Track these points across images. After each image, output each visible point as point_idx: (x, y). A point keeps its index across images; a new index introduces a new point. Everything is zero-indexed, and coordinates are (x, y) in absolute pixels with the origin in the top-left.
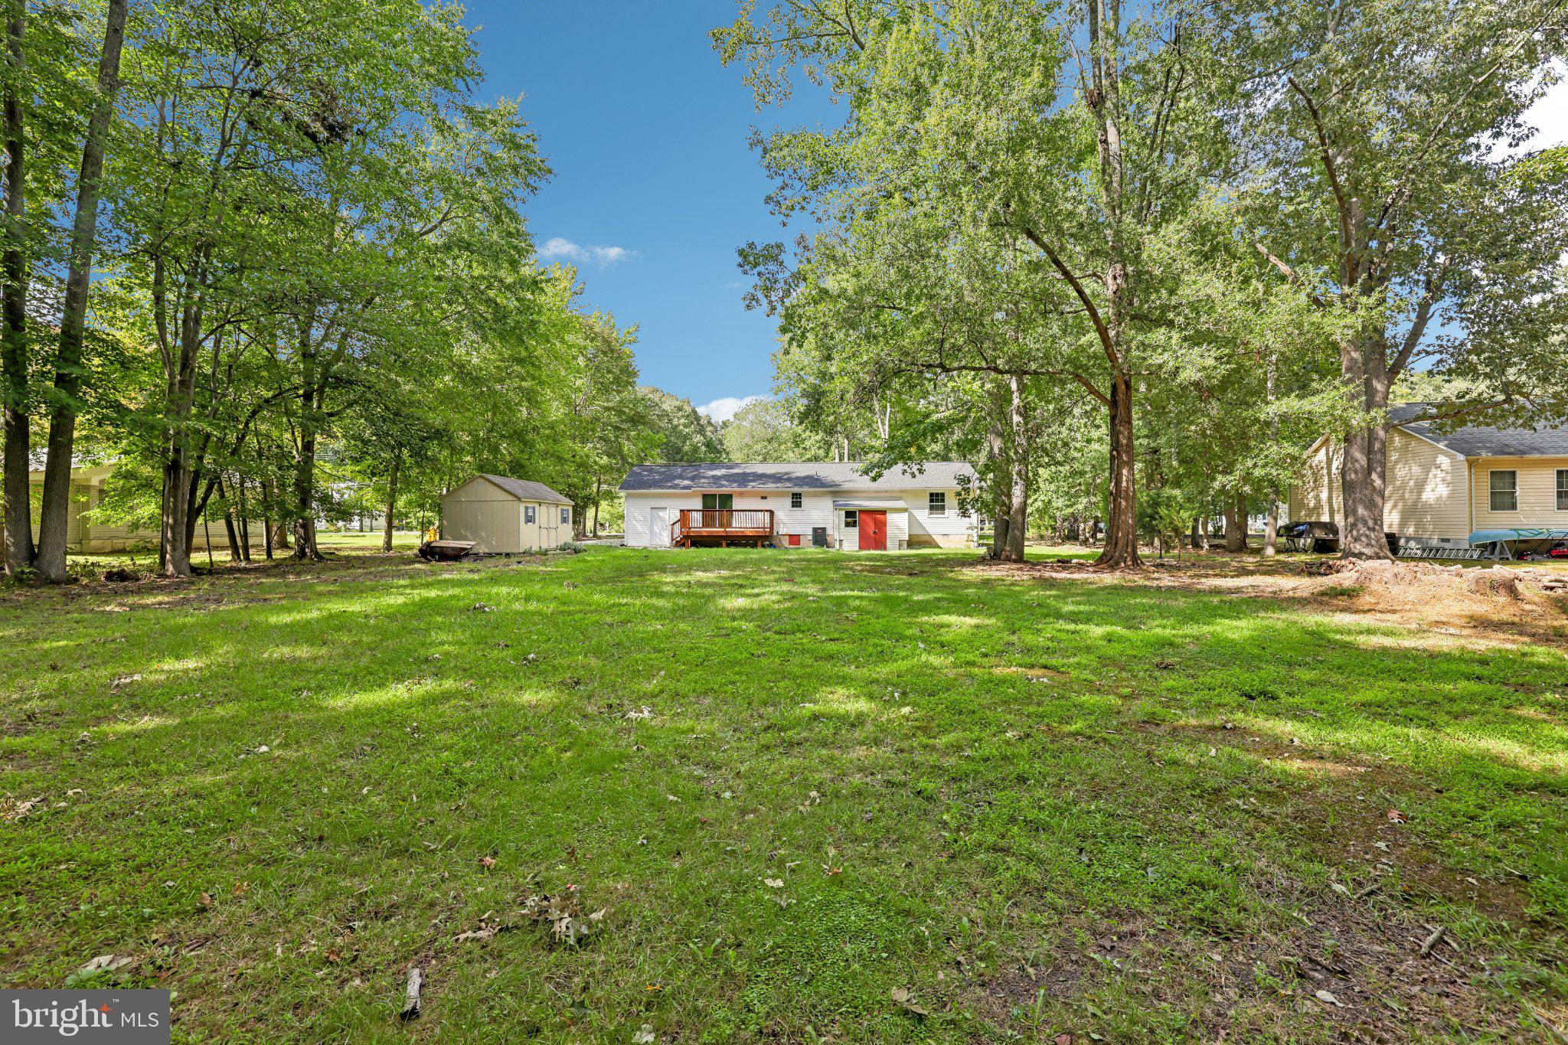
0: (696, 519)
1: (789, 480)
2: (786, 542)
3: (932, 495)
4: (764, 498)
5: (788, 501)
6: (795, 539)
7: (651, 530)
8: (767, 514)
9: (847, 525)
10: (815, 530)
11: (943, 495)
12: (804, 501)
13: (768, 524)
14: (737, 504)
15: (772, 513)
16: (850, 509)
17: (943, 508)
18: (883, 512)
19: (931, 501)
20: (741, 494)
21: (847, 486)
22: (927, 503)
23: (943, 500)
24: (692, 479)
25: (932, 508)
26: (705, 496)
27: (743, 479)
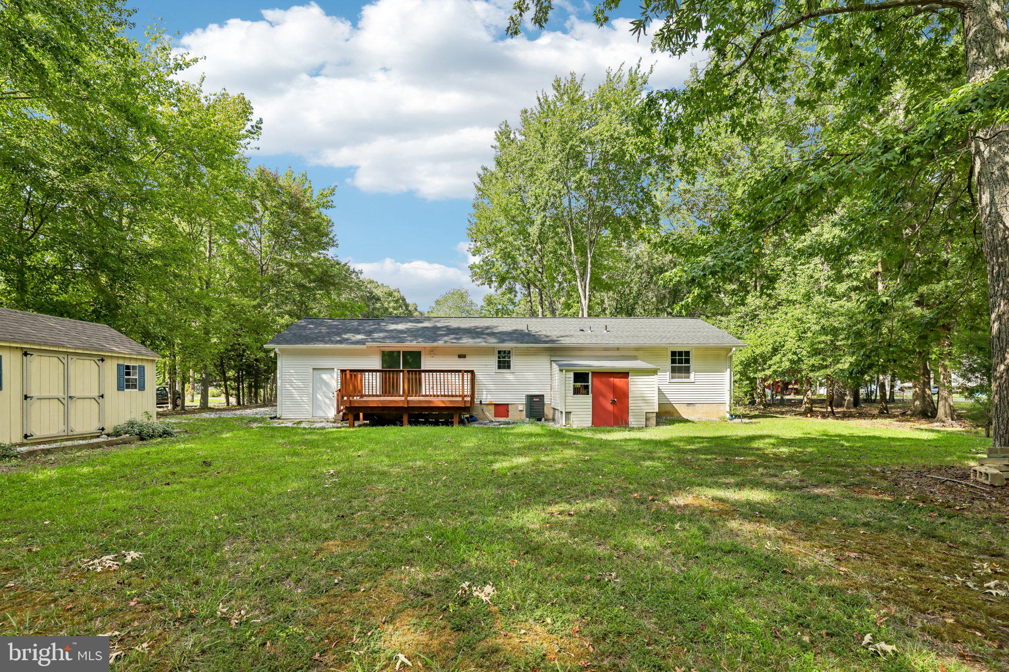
0: (372, 385)
1: (493, 334)
2: (490, 413)
3: (673, 354)
4: (462, 356)
5: (494, 361)
6: (502, 409)
7: (314, 399)
8: (468, 377)
9: (576, 391)
10: (530, 398)
11: (687, 353)
12: (514, 361)
13: (467, 392)
14: (427, 363)
15: (472, 372)
16: (579, 370)
17: (687, 370)
18: (625, 374)
19: (673, 361)
20: (433, 352)
21: (566, 341)
22: (668, 364)
23: (687, 361)
24: (369, 333)
25: (673, 370)
26: (384, 354)
27: (433, 334)
